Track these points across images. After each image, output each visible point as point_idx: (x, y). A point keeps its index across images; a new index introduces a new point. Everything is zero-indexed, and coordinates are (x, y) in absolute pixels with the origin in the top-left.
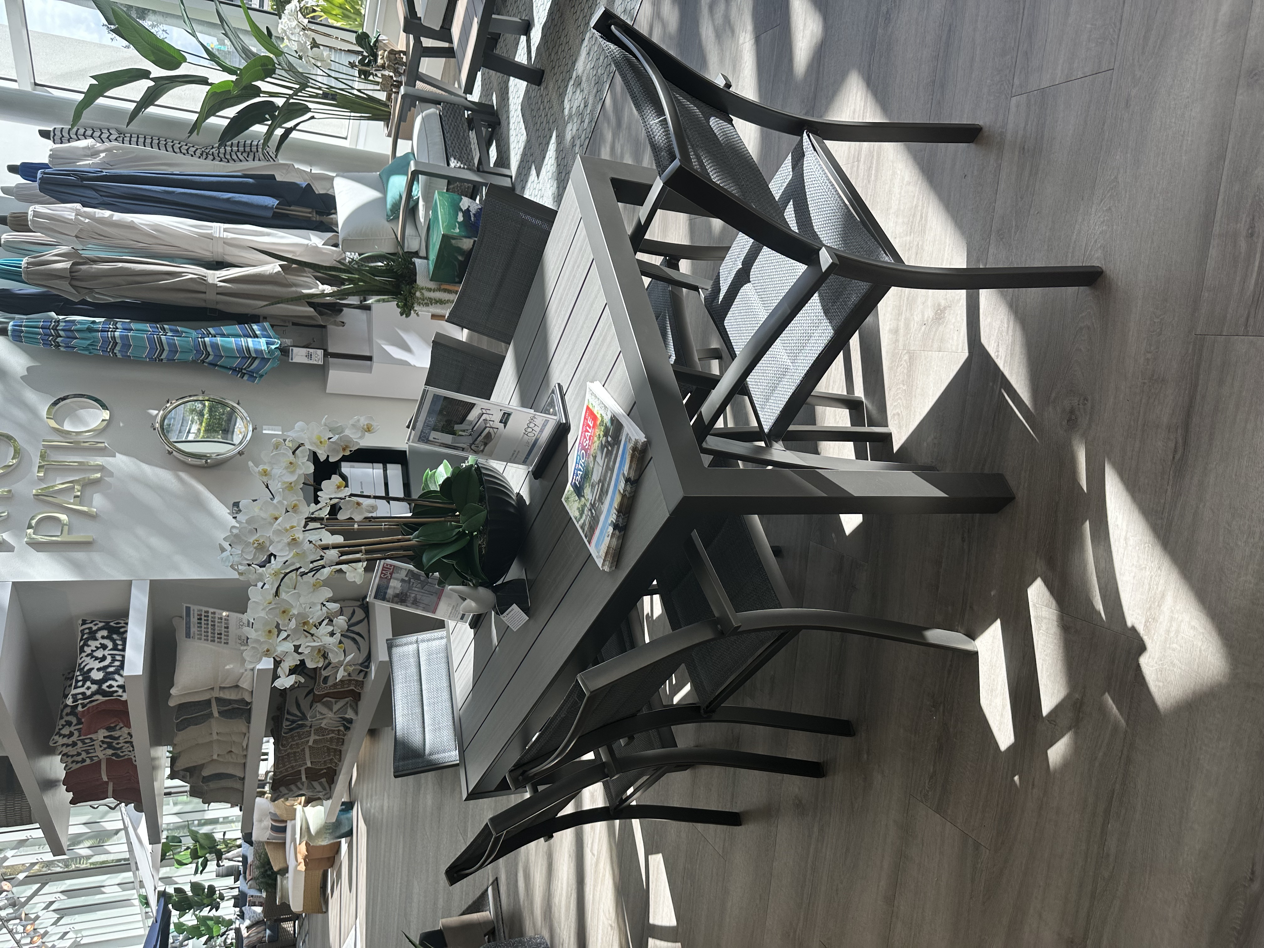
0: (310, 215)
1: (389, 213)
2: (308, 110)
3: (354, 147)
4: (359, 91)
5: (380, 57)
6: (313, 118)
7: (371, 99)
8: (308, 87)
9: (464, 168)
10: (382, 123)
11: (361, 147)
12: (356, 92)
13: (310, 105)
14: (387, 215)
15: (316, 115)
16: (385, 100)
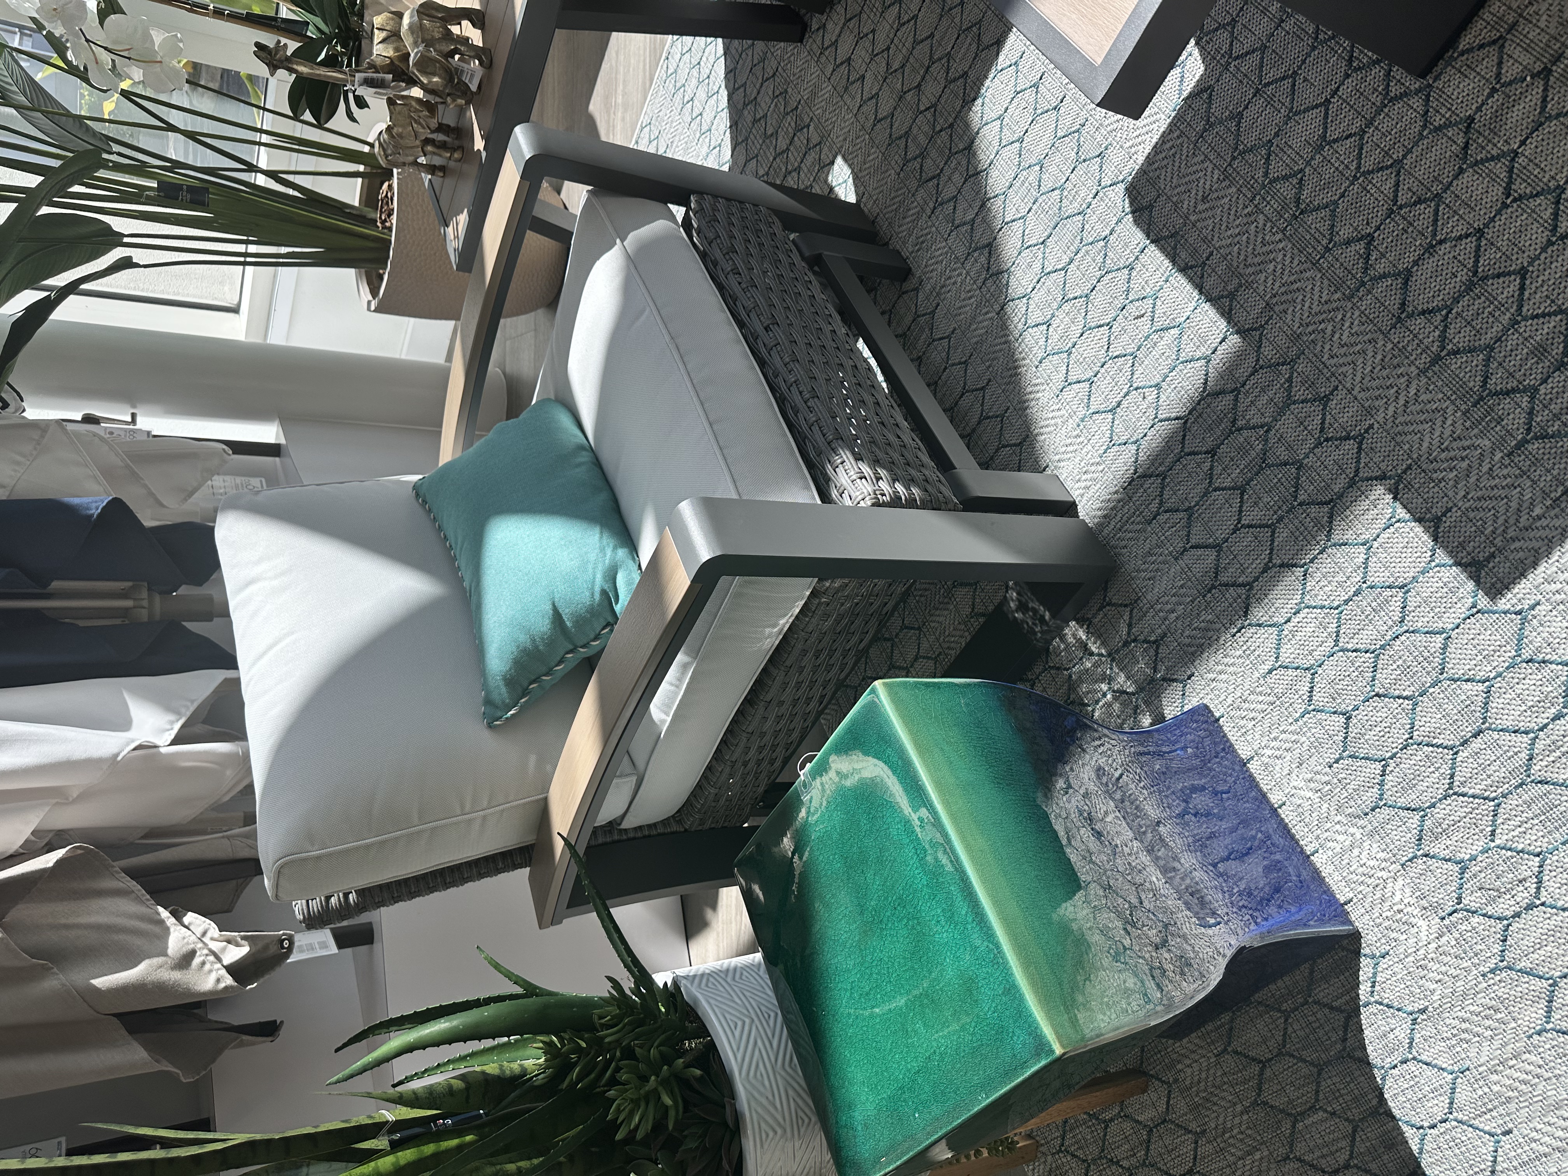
0: (129, 603)
1: (501, 693)
2: (114, 239)
3: (259, 340)
4: (272, 174)
5: (378, 36)
6: (126, 264)
7: (315, 200)
8: (105, 165)
9: (911, 504)
10: (351, 273)
11: (277, 338)
12: (261, 180)
13: (118, 224)
14: (488, 702)
15: (139, 256)
16: (356, 203)
